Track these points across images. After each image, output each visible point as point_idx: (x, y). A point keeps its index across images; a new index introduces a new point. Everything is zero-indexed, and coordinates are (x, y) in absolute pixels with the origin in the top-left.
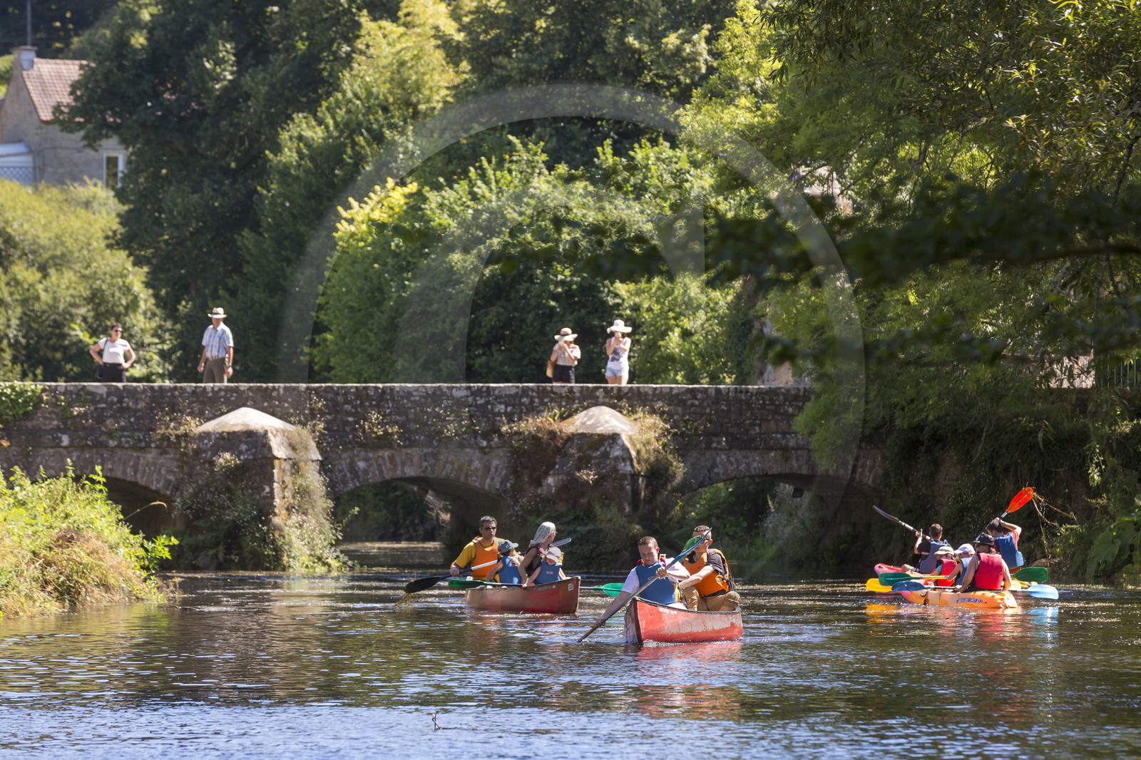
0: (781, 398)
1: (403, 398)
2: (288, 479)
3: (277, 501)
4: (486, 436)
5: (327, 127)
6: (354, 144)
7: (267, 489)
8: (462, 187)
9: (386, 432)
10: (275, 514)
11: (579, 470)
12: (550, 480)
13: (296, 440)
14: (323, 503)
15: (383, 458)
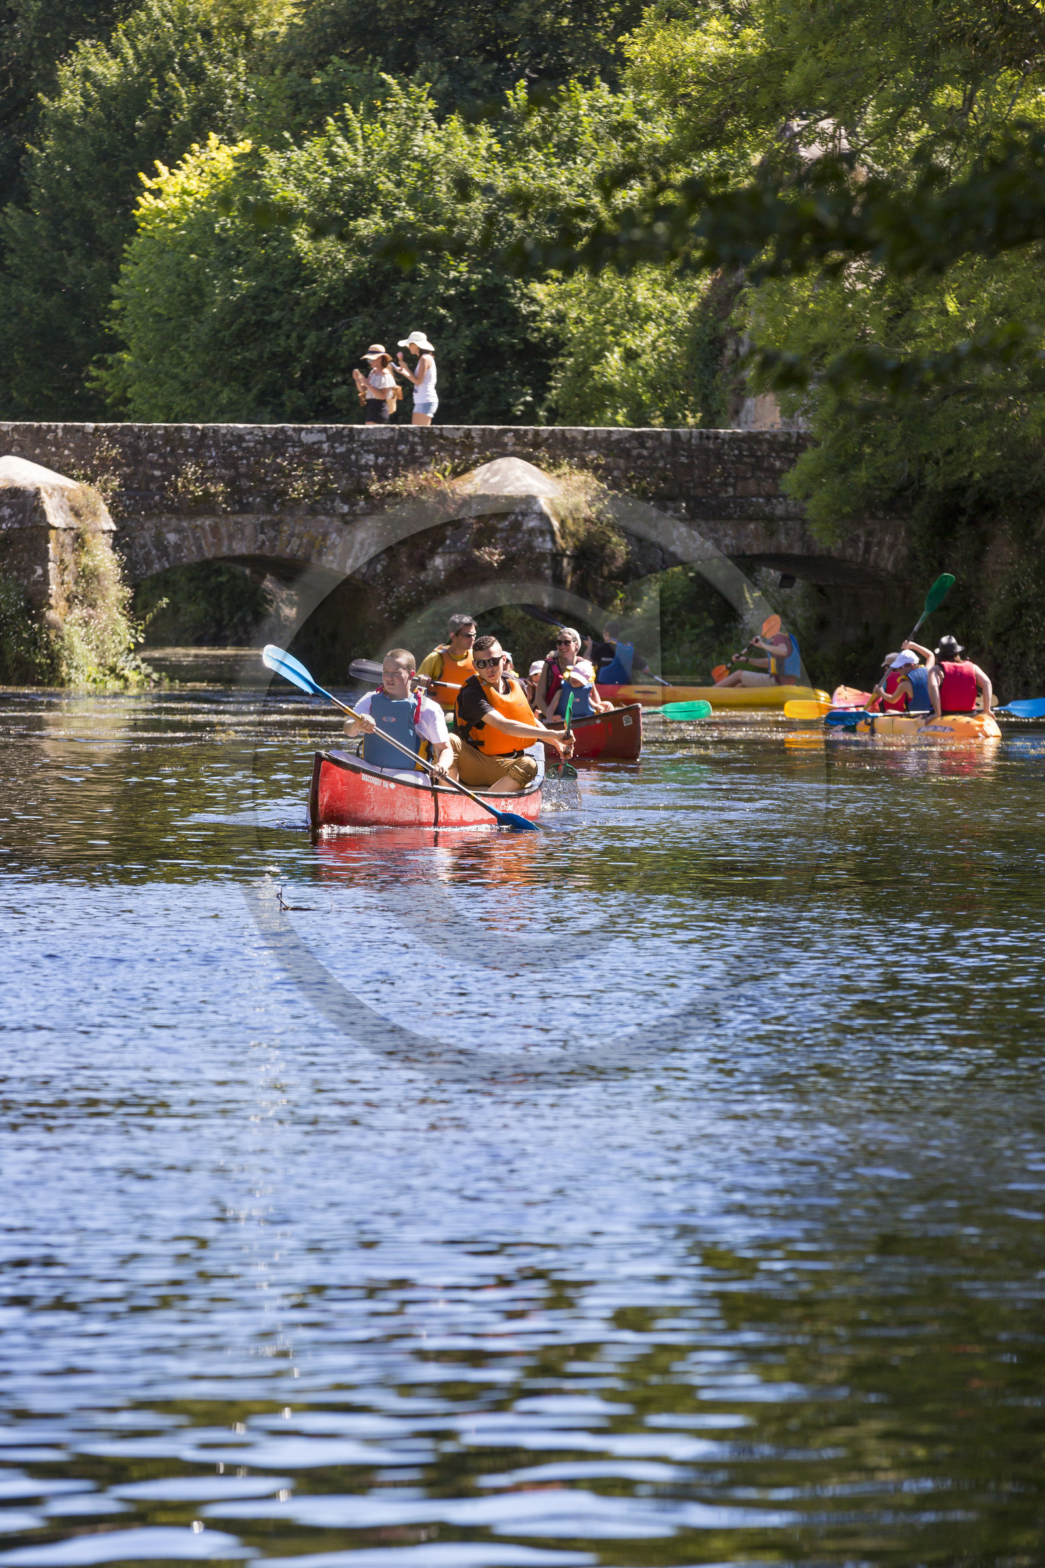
0: (765, 447)
1: (231, 444)
2: (69, 557)
3: (53, 588)
4: (347, 498)
5: (124, 60)
6: (163, 84)
7: (40, 571)
8: (315, 147)
9: (206, 492)
10: (51, 607)
11: (479, 548)
12: (438, 561)
13: (80, 502)
14: (116, 592)
15: (202, 528)
